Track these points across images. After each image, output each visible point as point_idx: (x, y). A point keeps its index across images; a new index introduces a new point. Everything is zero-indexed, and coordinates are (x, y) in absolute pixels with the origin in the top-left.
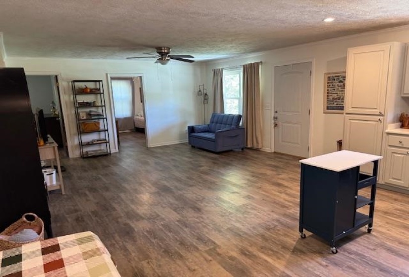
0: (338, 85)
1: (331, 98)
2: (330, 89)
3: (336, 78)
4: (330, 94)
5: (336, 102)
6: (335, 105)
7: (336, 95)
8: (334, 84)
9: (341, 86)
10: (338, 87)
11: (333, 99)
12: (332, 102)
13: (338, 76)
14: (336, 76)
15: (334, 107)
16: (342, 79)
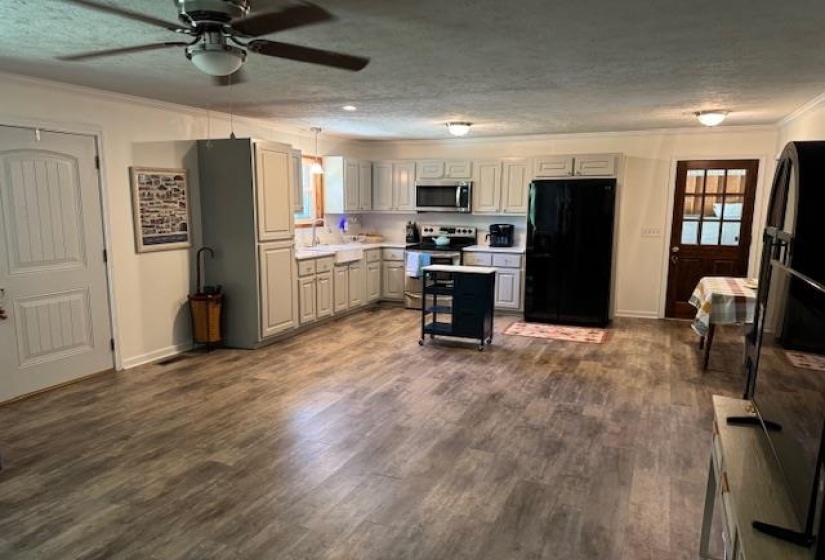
0: (158, 195)
1: (148, 220)
2: (144, 202)
3: (153, 180)
4: (147, 214)
5: (158, 227)
6: (157, 235)
7: (156, 215)
8: (151, 192)
9: (163, 197)
10: (158, 200)
11: (152, 221)
12: (152, 229)
13: (157, 177)
14: (153, 176)
15: (156, 237)
16: (163, 183)
